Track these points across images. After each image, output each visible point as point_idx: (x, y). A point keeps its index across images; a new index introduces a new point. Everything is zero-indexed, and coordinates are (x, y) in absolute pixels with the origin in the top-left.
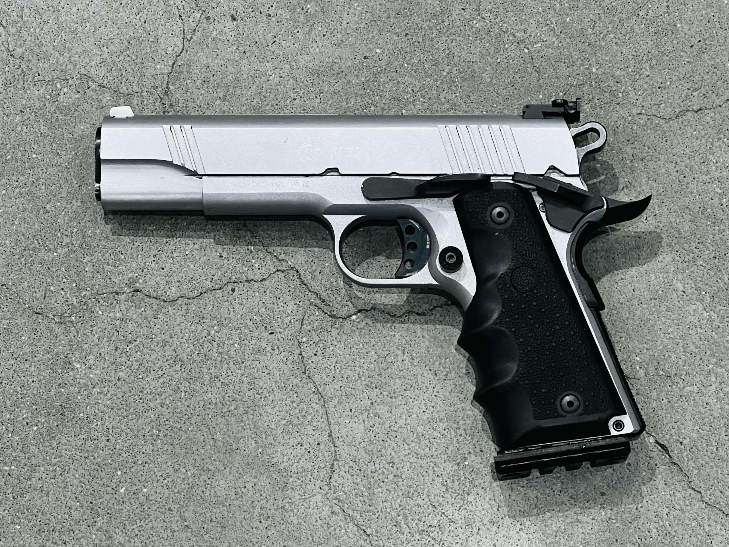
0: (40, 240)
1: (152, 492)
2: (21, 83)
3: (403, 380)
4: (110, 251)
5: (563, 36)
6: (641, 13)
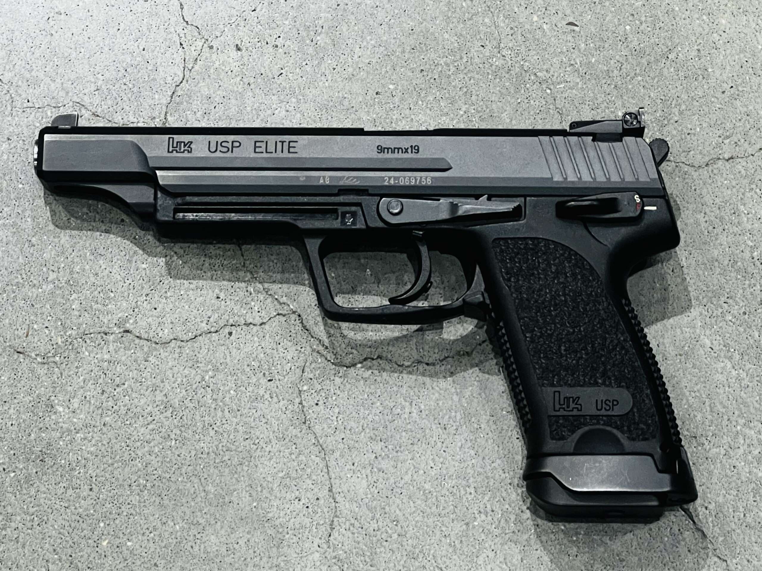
0: (24, 276)
1: (138, 547)
2: (9, 108)
4: (99, 289)
5: (588, 77)
6: (670, 56)
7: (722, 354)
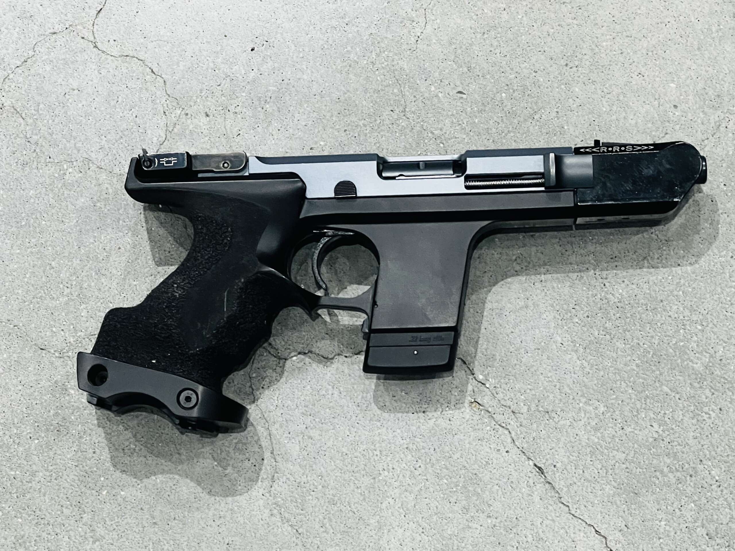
1: (129, 495)
2: (35, 163)
5: (472, 134)
6: (535, 118)
7: (570, 349)
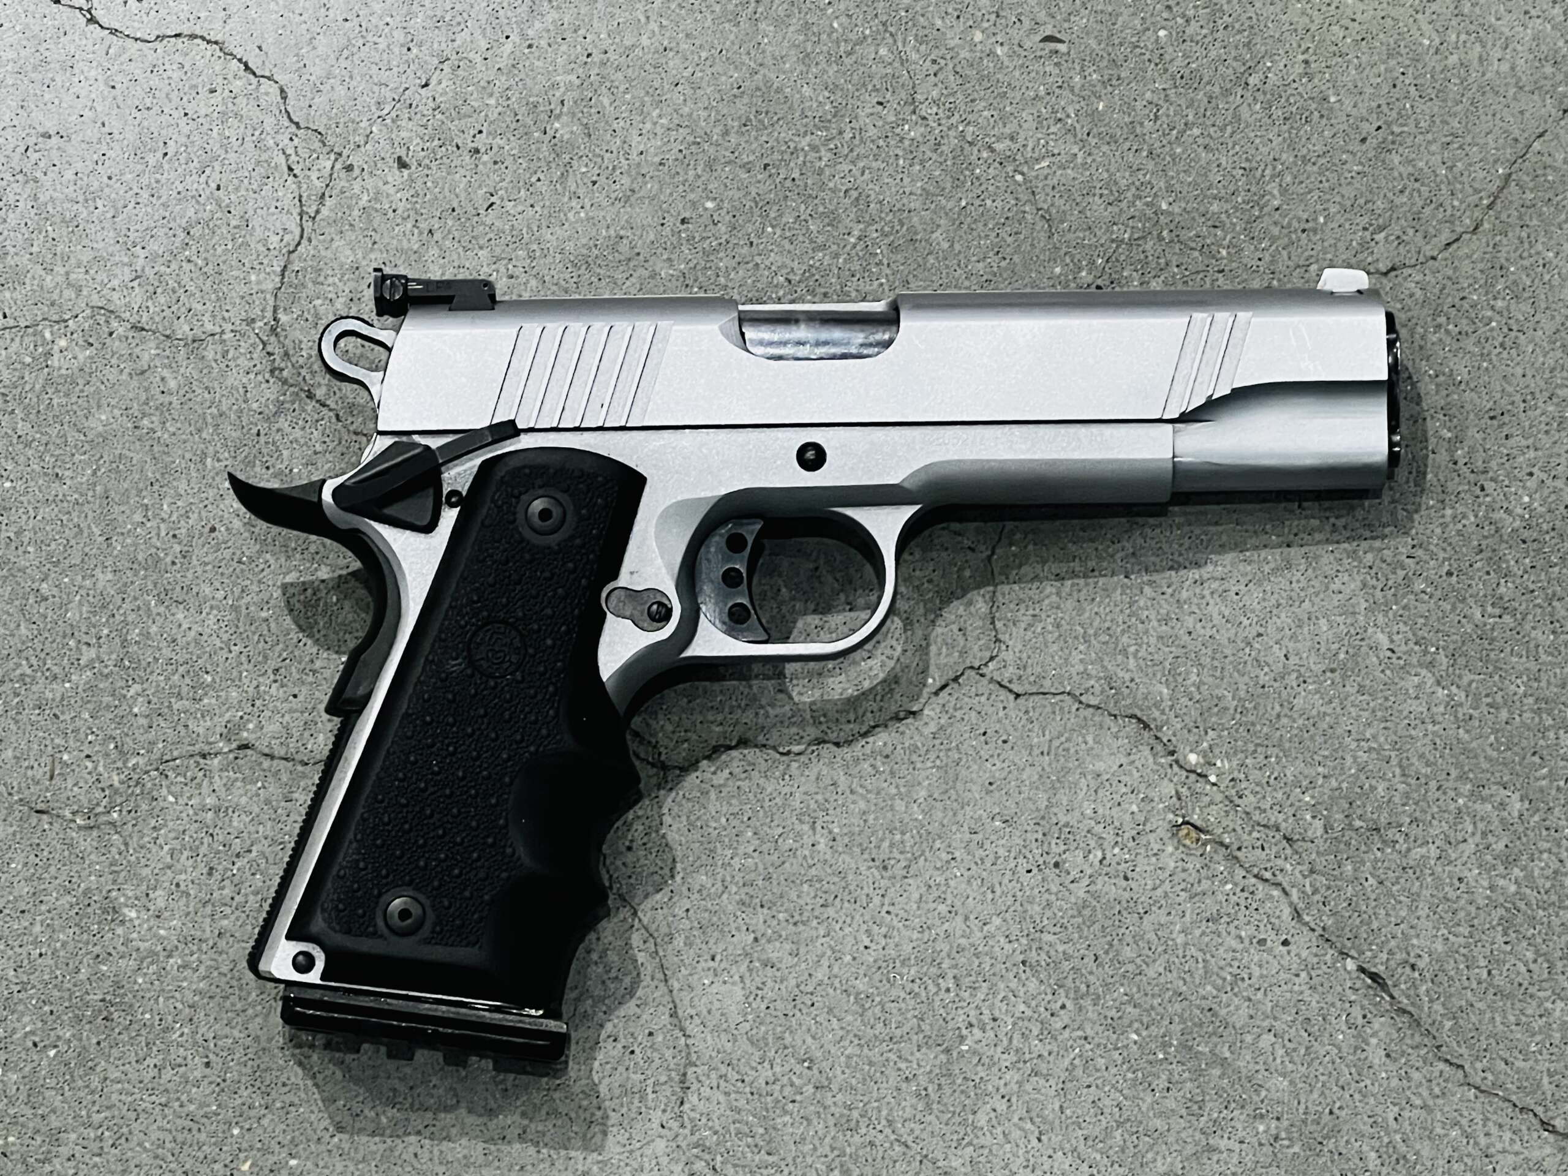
0: (34, 661)
3: (818, 886)
4: (181, 669)
5: (1093, 142)
6: (1251, 81)
7: (1414, 660)
